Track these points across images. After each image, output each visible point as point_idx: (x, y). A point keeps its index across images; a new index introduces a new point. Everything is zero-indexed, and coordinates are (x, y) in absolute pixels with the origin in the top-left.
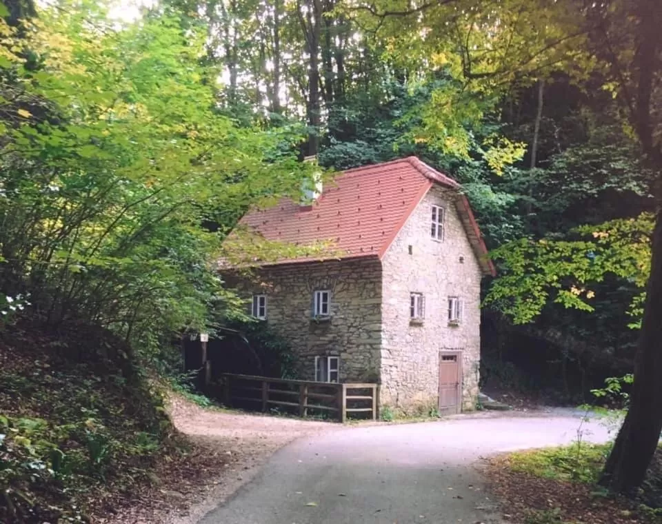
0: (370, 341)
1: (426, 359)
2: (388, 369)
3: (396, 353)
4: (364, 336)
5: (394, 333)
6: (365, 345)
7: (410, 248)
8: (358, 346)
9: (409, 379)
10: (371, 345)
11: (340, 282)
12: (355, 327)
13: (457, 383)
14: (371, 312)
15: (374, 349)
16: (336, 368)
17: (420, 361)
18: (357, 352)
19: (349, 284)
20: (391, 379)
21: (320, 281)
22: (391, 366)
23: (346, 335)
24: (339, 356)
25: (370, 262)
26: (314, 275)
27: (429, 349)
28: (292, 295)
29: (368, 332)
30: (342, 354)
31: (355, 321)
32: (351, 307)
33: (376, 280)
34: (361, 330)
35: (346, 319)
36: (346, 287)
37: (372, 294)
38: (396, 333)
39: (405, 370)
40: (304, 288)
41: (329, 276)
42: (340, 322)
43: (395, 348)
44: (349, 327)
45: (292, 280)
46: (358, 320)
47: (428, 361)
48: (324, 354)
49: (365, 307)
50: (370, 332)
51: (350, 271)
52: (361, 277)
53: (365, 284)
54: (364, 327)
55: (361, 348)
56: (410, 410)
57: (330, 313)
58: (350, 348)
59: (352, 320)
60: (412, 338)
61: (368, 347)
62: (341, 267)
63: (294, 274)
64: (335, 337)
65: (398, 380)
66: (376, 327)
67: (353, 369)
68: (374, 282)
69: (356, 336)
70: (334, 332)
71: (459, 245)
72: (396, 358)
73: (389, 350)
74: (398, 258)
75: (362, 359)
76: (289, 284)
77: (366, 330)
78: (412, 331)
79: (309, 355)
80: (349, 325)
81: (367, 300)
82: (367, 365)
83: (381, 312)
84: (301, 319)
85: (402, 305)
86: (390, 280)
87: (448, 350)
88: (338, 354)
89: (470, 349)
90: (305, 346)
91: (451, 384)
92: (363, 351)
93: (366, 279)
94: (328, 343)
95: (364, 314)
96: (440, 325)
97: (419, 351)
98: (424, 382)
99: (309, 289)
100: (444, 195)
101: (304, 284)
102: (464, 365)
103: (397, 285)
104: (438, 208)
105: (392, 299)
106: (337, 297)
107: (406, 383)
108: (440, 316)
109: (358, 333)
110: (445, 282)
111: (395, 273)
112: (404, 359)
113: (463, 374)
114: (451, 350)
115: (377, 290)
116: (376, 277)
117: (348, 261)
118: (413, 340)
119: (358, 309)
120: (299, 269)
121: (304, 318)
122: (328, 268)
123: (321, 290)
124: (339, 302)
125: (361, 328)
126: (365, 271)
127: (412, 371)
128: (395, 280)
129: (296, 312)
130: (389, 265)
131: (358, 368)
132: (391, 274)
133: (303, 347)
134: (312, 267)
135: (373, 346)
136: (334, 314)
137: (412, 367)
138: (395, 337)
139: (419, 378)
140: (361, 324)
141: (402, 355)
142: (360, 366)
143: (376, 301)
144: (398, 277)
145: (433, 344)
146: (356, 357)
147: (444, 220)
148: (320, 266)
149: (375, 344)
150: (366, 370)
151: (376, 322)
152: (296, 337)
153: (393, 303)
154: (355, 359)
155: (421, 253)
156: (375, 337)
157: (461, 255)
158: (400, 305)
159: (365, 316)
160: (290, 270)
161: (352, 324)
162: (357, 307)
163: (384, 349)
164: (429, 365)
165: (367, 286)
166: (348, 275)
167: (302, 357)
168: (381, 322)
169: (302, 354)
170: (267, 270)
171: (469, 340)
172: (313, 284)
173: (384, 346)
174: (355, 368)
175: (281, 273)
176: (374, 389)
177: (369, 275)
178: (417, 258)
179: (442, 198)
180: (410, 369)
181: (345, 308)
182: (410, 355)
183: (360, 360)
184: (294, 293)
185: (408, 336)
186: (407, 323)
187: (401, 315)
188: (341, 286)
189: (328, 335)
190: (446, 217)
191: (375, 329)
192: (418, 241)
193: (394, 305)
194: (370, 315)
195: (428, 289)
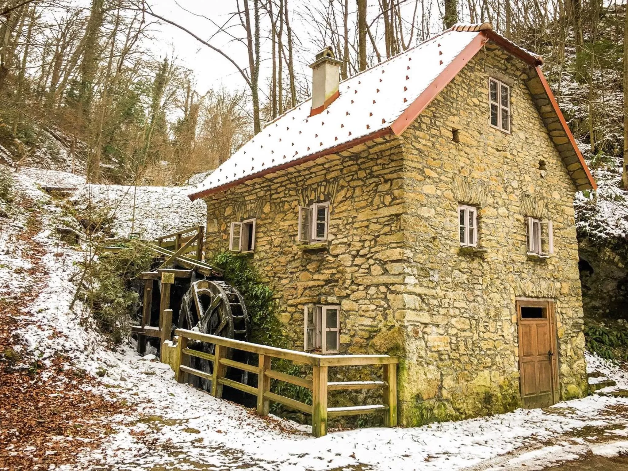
0: (385, 279)
1: (492, 314)
2: (420, 328)
3: (434, 301)
4: (377, 270)
5: (429, 265)
6: (377, 286)
7: (455, 132)
8: (367, 287)
9: (462, 348)
10: (386, 285)
11: (343, 187)
12: (362, 256)
13: (550, 354)
14: (387, 229)
15: (392, 292)
16: (334, 325)
17: (482, 314)
18: (365, 298)
19: (354, 188)
20: (428, 348)
21: (315, 190)
22: (426, 324)
23: (348, 270)
24: (340, 304)
25: (383, 147)
27: (497, 296)
28: (282, 215)
29: (382, 263)
30: (344, 302)
31: (363, 247)
32: (356, 225)
33: (395, 175)
34: (371, 261)
35: (350, 245)
36: (349, 193)
37: (388, 199)
38: (435, 265)
39: (454, 331)
40: (296, 203)
41: (327, 180)
42: (341, 249)
43: (433, 292)
44: (354, 257)
45: (282, 195)
46: (367, 244)
47: (497, 317)
48: (319, 302)
49: (377, 223)
50: (386, 263)
51: (354, 168)
52: (371, 174)
53: (377, 184)
54: (376, 256)
55: (372, 290)
56: (467, 406)
57: (328, 236)
58: (353, 291)
59: (358, 245)
60: (465, 276)
61: (383, 289)
62: (342, 163)
63: (285, 185)
64: (334, 274)
65: (440, 349)
66: (396, 253)
67: (360, 327)
68: (391, 180)
69: (363, 271)
70: (333, 265)
71: (537, 143)
72: (435, 309)
73: (420, 295)
74: (433, 144)
75: (373, 311)
76: (278, 201)
77: (380, 260)
78: (464, 265)
79: (300, 304)
80: (354, 253)
81: (380, 211)
82: (381, 321)
83: (402, 228)
84: (290, 249)
85: (443, 220)
86: (420, 177)
87: (530, 299)
88: (338, 302)
89: (566, 299)
90: (295, 289)
91: (540, 355)
92: (374, 297)
93: (378, 176)
94: (323, 283)
95: (376, 234)
96: (514, 258)
97: (479, 299)
98: (492, 352)
99: (302, 204)
100: (509, 65)
101: (296, 198)
102: (559, 324)
103: (433, 187)
104: (500, 84)
105: (424, 208)
106: (337, 211)
107: (458, 355)
108: (513, 245)
109: (368, 266)
110: (518, 192)
111: (429, 167)
112: (451, 311)
113: (558, 339)
114: (535, 300)
115: (396, 193)
116: (395, 171)
117: (350, 150)
118: (468, 279)
119: (367, 227)
120: (289, 176)
121: (295, 247)
122: (325, 169)
123: (317, 202)
124: (340, 219)
125: (371, 257)
126: (377, 165)
127: (467, 334)
128: (429, 178)
129: (285, 239)
130: (417, 152)
131: (367, 326)
132: (420, 167)
133: (292, 290)
134: (304, 170)
135: (391, 287)
136: (334, 237)
137: (467, 327)
138: (431, 273)
139: (482, 345)
140: (372, 250)
141: (447, 305)
142: (370, 324)
143: (394, 210)
144: (433, 174)
145: (504, 288)
146: (364, 307)
147: (511, 103)
148: (314, 166)
149: (393, 284)
150: (380, 330)
151: (395, 245)
152: (284, 276)
153: (426, 215)
154: (363, 311)
155: (475, 143)
156: (393, 272)
157: (541, 158)
158: (439, 219)
159: (378, 236)
160: (279, 180)
161: (358, 251)
162: (366, 223)
163: (410, 293)
164: (499, 323)
165: (381, 188)
166: (353, 175)
167: (291, 306)
168: (402, 245)
169: (290, 302)
170: (254, 184)
171: (564, 284)
172: (307, 196)
173: (410, 288)
174: (362, 325)
175: (270, 186)
176: (391, 366)
177: (384, 168)
178: (467, 150)
179: (505, 70)
180: (464, 330)
181: (348, 227)
182: (463, 305)
183: (370, 313)
184: (284, 212)
185: (456, 272)
186: (454, 251)
187: (443, 236)
188: (343, 193)
189: (325, 271)
190: (513, 100)
191: (394, 258)
192: (468, 124)
193: (428, 219)
194: (385, 234)
195: (490, 200)
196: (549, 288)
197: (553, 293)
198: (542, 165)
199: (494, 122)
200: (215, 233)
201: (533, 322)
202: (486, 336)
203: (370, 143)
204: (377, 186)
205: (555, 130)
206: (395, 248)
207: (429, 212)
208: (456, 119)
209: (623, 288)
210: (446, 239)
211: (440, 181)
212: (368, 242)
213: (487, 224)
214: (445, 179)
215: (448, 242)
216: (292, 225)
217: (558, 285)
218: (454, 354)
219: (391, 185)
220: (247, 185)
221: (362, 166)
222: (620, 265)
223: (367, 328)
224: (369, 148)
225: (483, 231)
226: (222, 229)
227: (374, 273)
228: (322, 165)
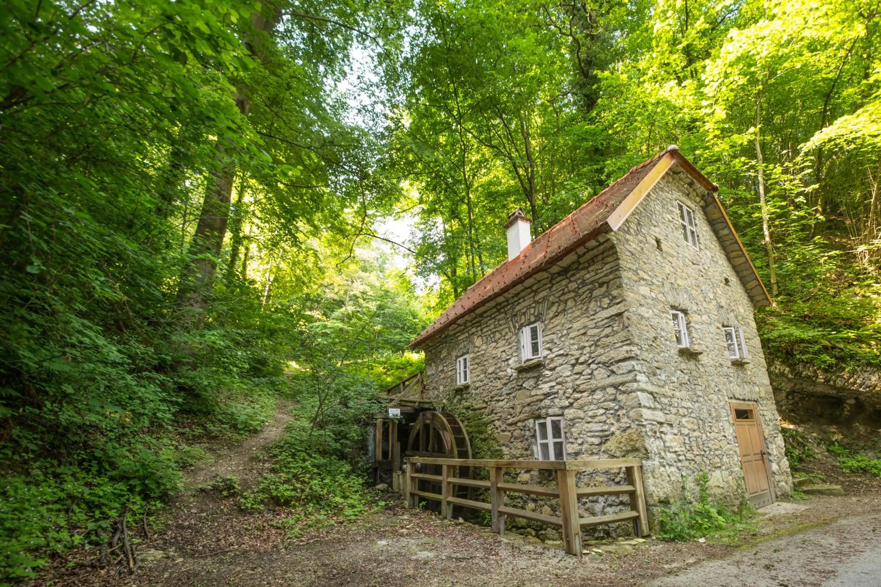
0: (612, 380)
1: (714, 414)
2: (657, 428)
3: (665, 401)
4: (601, 373)
5: (655, 364)
6: (603, 388)
7: (658, 241)
8: (592, 393)
9: (695, 448)
10: (615, 386)
11: (553, 303)
12: (582, 363)
13: (762, 454)
14: (608, 331)
15: (623, 393)
16: (560, 437)
17: (706, 415)
18: (591, 403)
19: (566, 302)
20: (667, 449)
21: (525, 314)
22: (661, 424)
24: (562, 415)
25: (595, 252)
26: (518, 308)
27: (715, 398)
28: (494, 344)
29: (607, 366)
30: (566, 411)
31: (582, 354)
32: (572, 335)
33: (611, 276)
34: (593, 366)
35: (567, 356)
36: (561, 308)
37: (606, 301)
38: (660, 365)
39: (686, 431)
40: (507, 330)
41: (537, 302)
42: (558, 362)
43: (663, 391)
44: (573, 365)
45: (492, 326)
46: (586, 350)
47: (718, 418)
49: (596, 327)
50: (611, 364)
51: (564, 283)
52: (584, 283)
53: (591, 291)
54: (599, 359)
55: (598, 395)
57: (543, 353)
58: (577, 399)
59: (577, 353)
60: (687, 377)
61: (611, 390)
62: (550, 281)
63: (494, 318)
64: (552, 387)
65: (677, 449)
66: (622, 352)
67: (589, 434)
68: (608, 283)
69: (586, 377)
70: (551, 378)
71: (720, 262)
72: (668, 408)
73: (651, 393)
74: (642, 249)
75: (602, 415)
76: (489, 333)
77: (604, 364)
78: (683, 366)
79: (519, 421)
80: (573, 362)
81: (598, 315)
82: (613, 424)
83: (626, 325)
84: (505, 373)
85: (661, 321)
86: (635, 278)
87: (738, 401)
88: (560, 412)
89: (765, 402)
90: (513, 408)
91: (755, 454)
92: (602, 400)
93: (592, 283)
94: (542, 397)
95: (596, 338)
96: (722, 362)
97: (701, 399)
98: (719, 452)
99: (513, 330)
100: (691, 190)
101: (506, 326)
102: (764, 426)
103: (648, 289)
104: (685, 208)
105: (643, 308)
106: (549, 327)
107: (692, 456)
108: (719, 350)
109: (590, 372)
110: (714, 302)
111: (641, 269)
112: (681, 411)
113: (765, 439)
114: (742, 402)
115: (615, 293)
116: (611, 273)
117: (560, 263)
118: (689, 380)
119: (584, 334)
120: (498, 307)
121: (509, 371)
122: (533, 291)
123: (528, 325)
124: (553, 333)
125: (593, 362)
126: (589, 272)
127: (696, 434)
128: (643, 279)
129: (499, 365)
130: (629, 254)
131: (597, 431)
132: (634, 268)
133: (511, 410)
134: (513, 297)
135: (620, 388)
136: (548, 352)
137: (696, 427)
138: (658, 371)
139: (710, 445)
140: (593, 355)
141: (676, 404)
142: (599, 429)
143: (614, 310)
144: (646, 277)
145: (719, 390)
146: (590, 413)
147: (696, 225)
148: (523, 291)
149: (623, 384)
150: (613, 434)
151: (620, 344)
152: (501, 398)
153: (646, 315)
154: (591, 417)
155: (675, 254)
156: (621, 372)
157: (724, 275)
158: (657, 320)
159: (598, 340)
160: (488, 313)
161: (577, 359)
162: (582, 331)
163: (643, 391)
164: (721, 424)
165: (596, 293)
166: (563, 290)
167: (510, 425)
168: (628, 341)
169: (510, 421)
170: (465, 323)
171: (761, 389)
172: (517, 322)
173: (643, 386)
174: (590, 432)
175: (480, 321)
176: (636, 469)
177: (596, 274)
178: (670, 259)
179: (688, 195)
180: (694, 431)
181: (563, 339)
182: (689, 405)
183: (599, 418)
184: (496, 342)
185: (679, 372)
186: (674, 352)
187: (662, 337)
188: (554, 308)
189: (542, 386)
190: (697, 222)
191: (621, 357)
192: (667, 236)
193: (648, 319)
194: (607, 336)
195: (695, 308)
196: (751, 392)
197: (755, 397)
198: (727, 281)
199: (686, 239)
200: (433, 375)
201: (745, 423)
202: (712, 435)
203: (581, 250)
204: (591, 293)
205: (733, 251)
206: (621, 347)
207: (648, 312)
208: (657, 229)
209: (790, 397)
210: (666, 340)
211: (653, 284)
212: (588, 348)
213: (696, 329)
214: (657, 283)
215: (668, 343)
216: (504, 351)
217: (757, 389)
218: (689, 456)
219: (608, 287)
220: (459, 325)
221: (572, 279)
222: (790, 376)
223: (597, 434)
224: (580, 257)
225: (694, 335)
226: (440, 369)
227: (599, 377)
228: (530, 287)
